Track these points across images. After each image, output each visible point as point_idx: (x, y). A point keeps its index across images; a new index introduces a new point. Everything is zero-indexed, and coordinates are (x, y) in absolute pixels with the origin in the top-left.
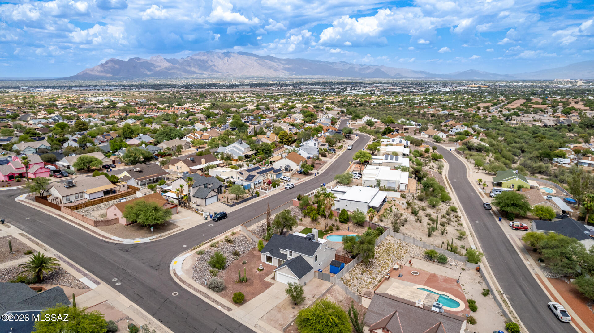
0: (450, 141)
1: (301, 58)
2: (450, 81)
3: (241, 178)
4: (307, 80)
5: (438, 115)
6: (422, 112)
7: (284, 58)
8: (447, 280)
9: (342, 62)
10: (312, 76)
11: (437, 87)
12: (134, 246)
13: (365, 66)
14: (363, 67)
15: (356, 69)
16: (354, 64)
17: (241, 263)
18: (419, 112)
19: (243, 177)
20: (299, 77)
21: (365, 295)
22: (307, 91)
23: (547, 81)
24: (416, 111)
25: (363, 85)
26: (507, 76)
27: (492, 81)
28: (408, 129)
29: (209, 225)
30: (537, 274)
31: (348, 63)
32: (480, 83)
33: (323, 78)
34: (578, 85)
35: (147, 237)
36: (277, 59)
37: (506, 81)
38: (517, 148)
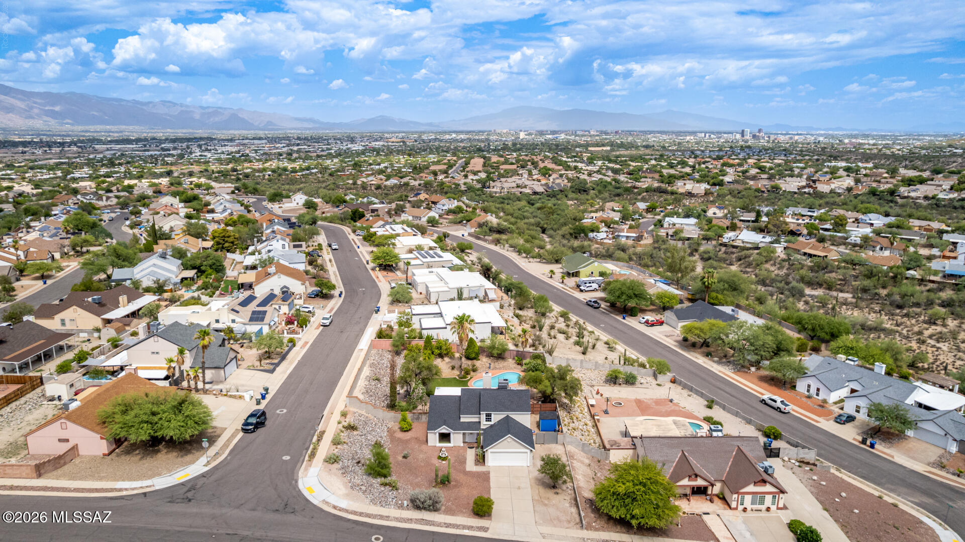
0: (449, 223)
1: (78, 91)
2: (357, 133)
3: (238, 319)
4: (99, 134)
5: (385, 186)
6: (359, 182)
7: (37, 90)
8: (658, 402)
9: (165, 102)
10: (108, 127)
11: (342, 143)
12: (189, 486)
13: (210, 110)
14: (207, 111)
15: (197, 116)
16: (187, 106)
17: (400, 458)
18: (355, 183)
19: (241, 317)
20: (80, 128)
21: (612, 446)
22: (115, 154)
23: (483, 132)
24: (351, 182)
25: (216, 142)
26: (430, 124)
27: (416, 132)
28: (377, 210)
29: (278, 412)
30: (720, 372)
31: (177, 104)
32: (400, 135)
33: (134, 130)
34: (521, 137)
35: (193, 462)
36: (23, 93)
37: (436, 133)
38: (533, 225)
